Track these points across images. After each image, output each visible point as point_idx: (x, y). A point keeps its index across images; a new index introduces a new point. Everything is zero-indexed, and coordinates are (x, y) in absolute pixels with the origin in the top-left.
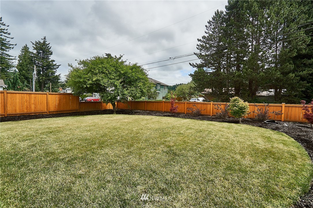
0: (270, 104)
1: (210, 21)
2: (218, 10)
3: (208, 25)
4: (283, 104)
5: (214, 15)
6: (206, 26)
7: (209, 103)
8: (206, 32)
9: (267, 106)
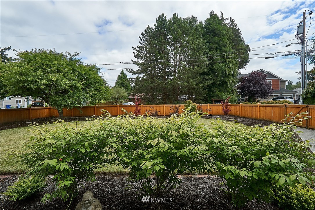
0: (203, 105)
1: (143, 33)
2: (149, 26)
3: (141, 37)
4: (209, 104)
5: (146, 29)
6: (140, 37)
7: (162, 105)
8: (140, 43)
9: (201, 106)
